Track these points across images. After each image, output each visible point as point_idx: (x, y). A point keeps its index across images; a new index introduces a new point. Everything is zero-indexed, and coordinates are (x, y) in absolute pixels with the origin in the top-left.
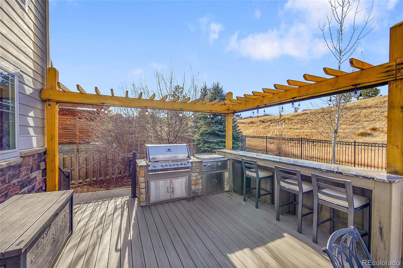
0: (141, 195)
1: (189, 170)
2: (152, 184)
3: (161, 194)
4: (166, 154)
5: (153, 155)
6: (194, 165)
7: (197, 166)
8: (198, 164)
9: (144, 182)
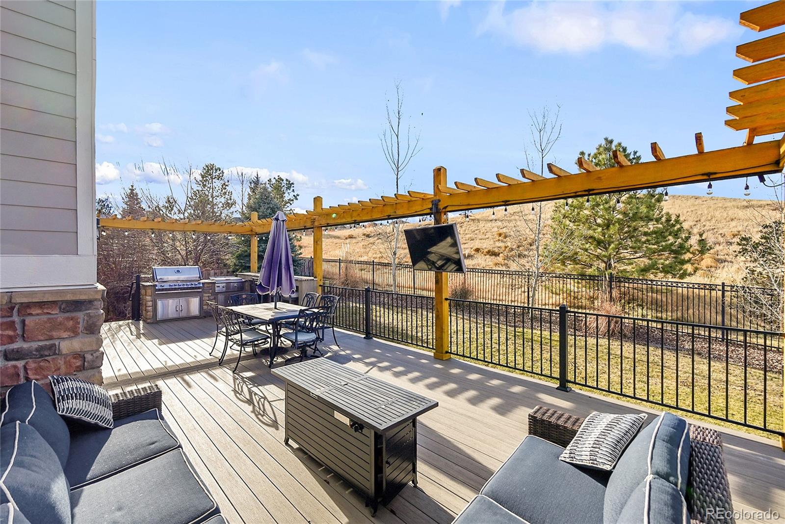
0: (147, 312)
1: (201, 290)
2: (159, 303)
3: (169, 312)
4: (174, 275)
5: (160, 275)
6: (206, 285)
7: (210, 287)
8: (211, 285)
9: (151, 301)
